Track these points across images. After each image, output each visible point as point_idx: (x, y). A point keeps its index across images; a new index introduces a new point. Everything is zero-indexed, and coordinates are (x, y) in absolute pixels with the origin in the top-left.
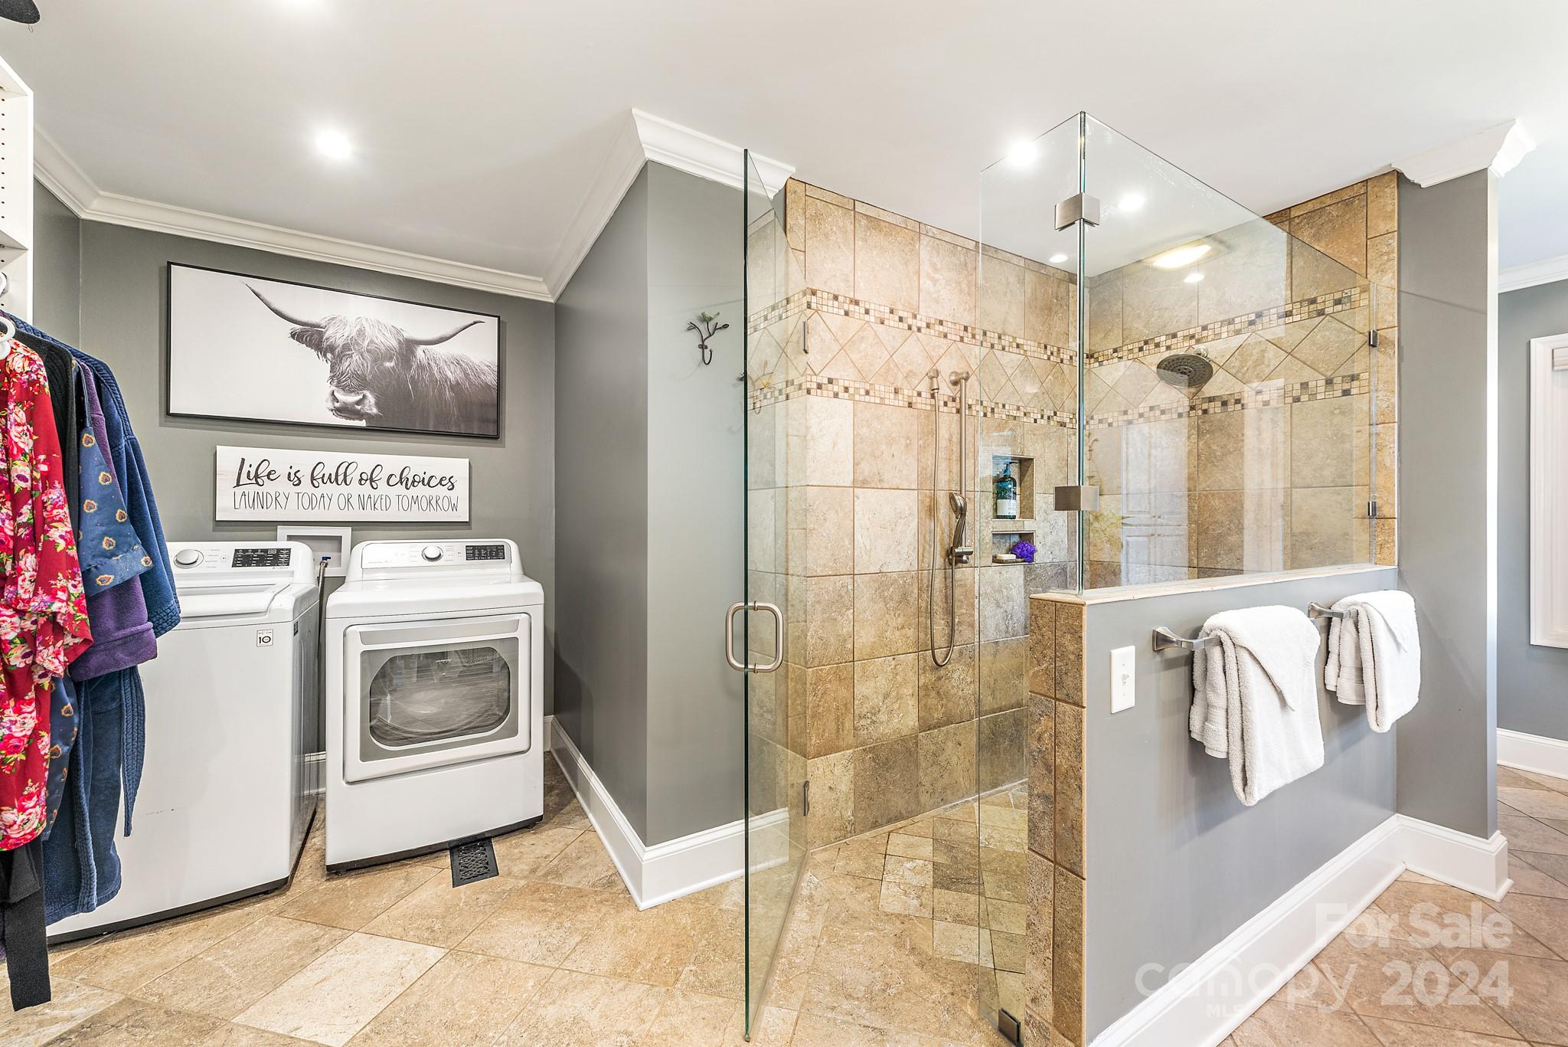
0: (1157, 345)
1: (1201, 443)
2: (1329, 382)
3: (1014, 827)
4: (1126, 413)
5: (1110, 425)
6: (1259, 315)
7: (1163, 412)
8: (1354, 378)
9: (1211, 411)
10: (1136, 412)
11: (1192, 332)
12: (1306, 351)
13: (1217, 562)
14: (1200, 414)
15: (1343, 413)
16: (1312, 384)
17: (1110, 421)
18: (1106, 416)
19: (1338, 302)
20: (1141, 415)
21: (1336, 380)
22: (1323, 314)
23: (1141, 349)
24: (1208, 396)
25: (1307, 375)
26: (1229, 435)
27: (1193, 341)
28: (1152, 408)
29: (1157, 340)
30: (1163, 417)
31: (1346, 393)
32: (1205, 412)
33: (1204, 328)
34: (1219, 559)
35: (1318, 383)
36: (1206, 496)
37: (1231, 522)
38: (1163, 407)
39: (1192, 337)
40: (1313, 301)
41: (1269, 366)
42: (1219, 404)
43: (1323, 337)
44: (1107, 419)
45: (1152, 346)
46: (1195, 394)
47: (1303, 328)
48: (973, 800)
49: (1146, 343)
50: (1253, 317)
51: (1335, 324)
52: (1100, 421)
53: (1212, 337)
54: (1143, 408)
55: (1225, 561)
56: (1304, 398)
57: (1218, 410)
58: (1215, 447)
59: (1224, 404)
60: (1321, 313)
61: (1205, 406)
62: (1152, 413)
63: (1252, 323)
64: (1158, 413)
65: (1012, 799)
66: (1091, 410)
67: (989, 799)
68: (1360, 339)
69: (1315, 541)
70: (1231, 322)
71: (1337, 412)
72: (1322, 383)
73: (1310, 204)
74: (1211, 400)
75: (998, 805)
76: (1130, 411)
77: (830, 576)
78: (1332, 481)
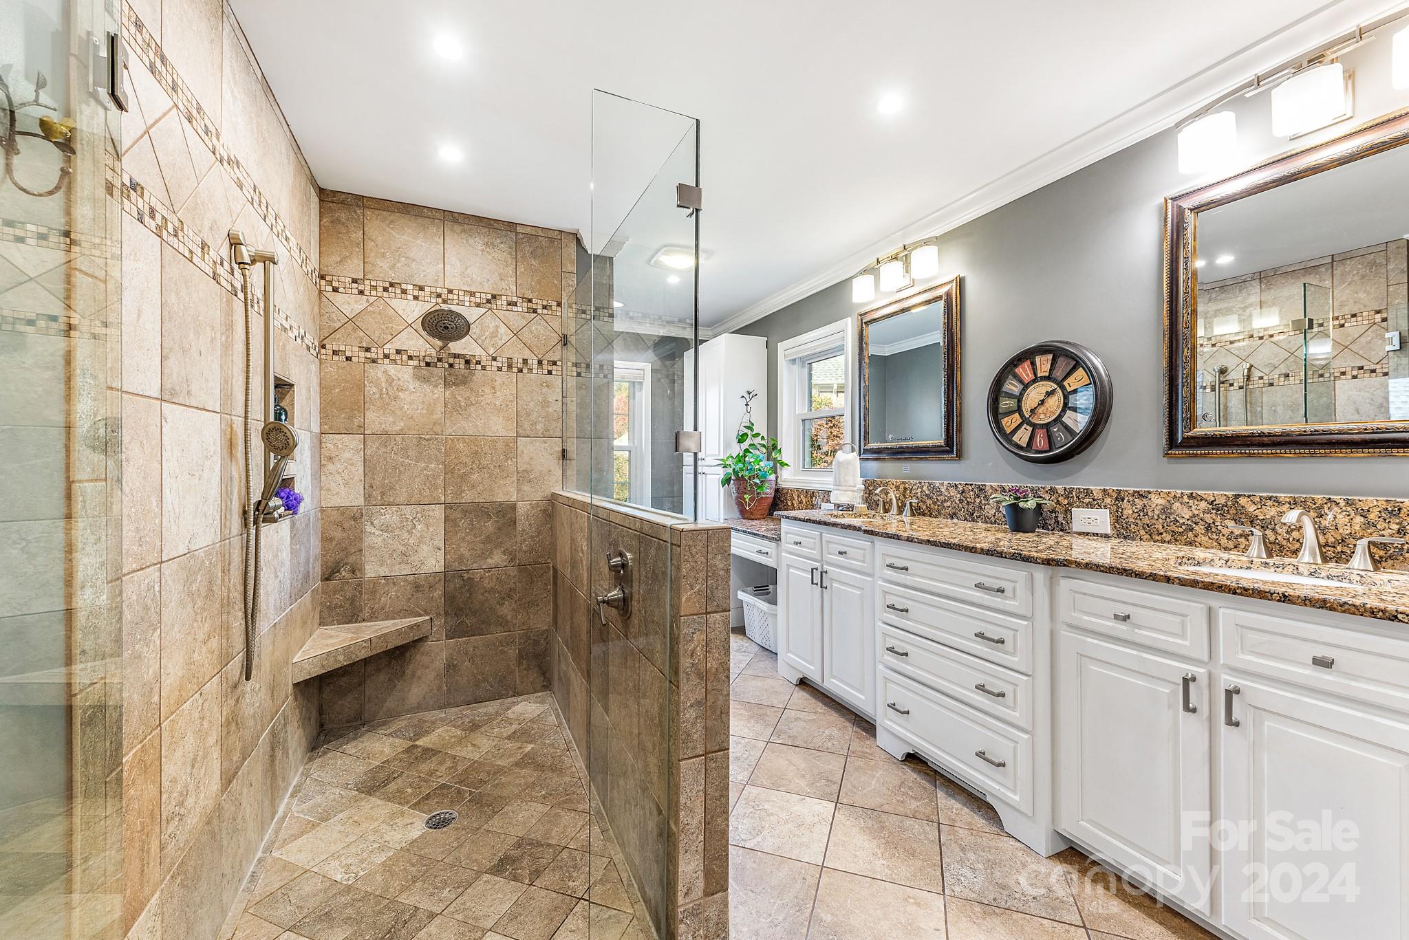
0: (404, 292)
1: (447, 393)
2: (540, 362)
3: (352, 838)
4: (368, 350)
5: (348, 359)
6: (494, 297)
7: (410, 358)
8: (555, 363)
9: (456, 366)
10: (380, 351)
11: (439, 290)
12: (525, 335)
13: (462, 497)
14: (447, 367)
15: (548, 386)
16: (530, 361)
17: (348, 354)
18: (342, 348)
19: (545, 307)
20: (386, 356)
21: (545, 362)
22: (536, 312)
23: (386, 290)
24: (453, 352)
25: (527, 354)
26: (472, 390)
27: (440, 300)
28: (398, 352)
29: (404, 286)
30: (410, 362)
31: (550, 372)
32: (451, 366)
33: (450, 291)
34: (464, 495)
35: (533, 362)
36: (452, 440)
37: (473, 462)
38: (410, 353)
39: (439, 296)
40: (530, 301)
41: (501, 340)
42: (463, 361)
43: (537, 329)
44: (345, 351)
45: (398, 291)
46: (442, 348)
47: (523, 317)
48: (264, 852)
49: (392, 285)
50: (489, 297)
51: (543, 322)
52: (335, 353)
53: (457, 301)
54: (389, 348)
55: (468, 496)
56: (525, 370)
57: (462, 366)
58: (459, 398)
59: (467, 362)
60: (535, 311)
61: (451, 361)
62: (398, 357)
63: (488, 301)
64: (405, 357)
65: (306, 817)
66: (322, 337)
67: (282, 836)
68: (556, 338)
69: (532, 477)
70: (473, 294)
71: (545, 384)
72: (536, 362)
73: (529, 228)
74: (456, 356)
75: (303, 833)
76: (373, 349)
77: (134, 571)
78: (542, 434)
